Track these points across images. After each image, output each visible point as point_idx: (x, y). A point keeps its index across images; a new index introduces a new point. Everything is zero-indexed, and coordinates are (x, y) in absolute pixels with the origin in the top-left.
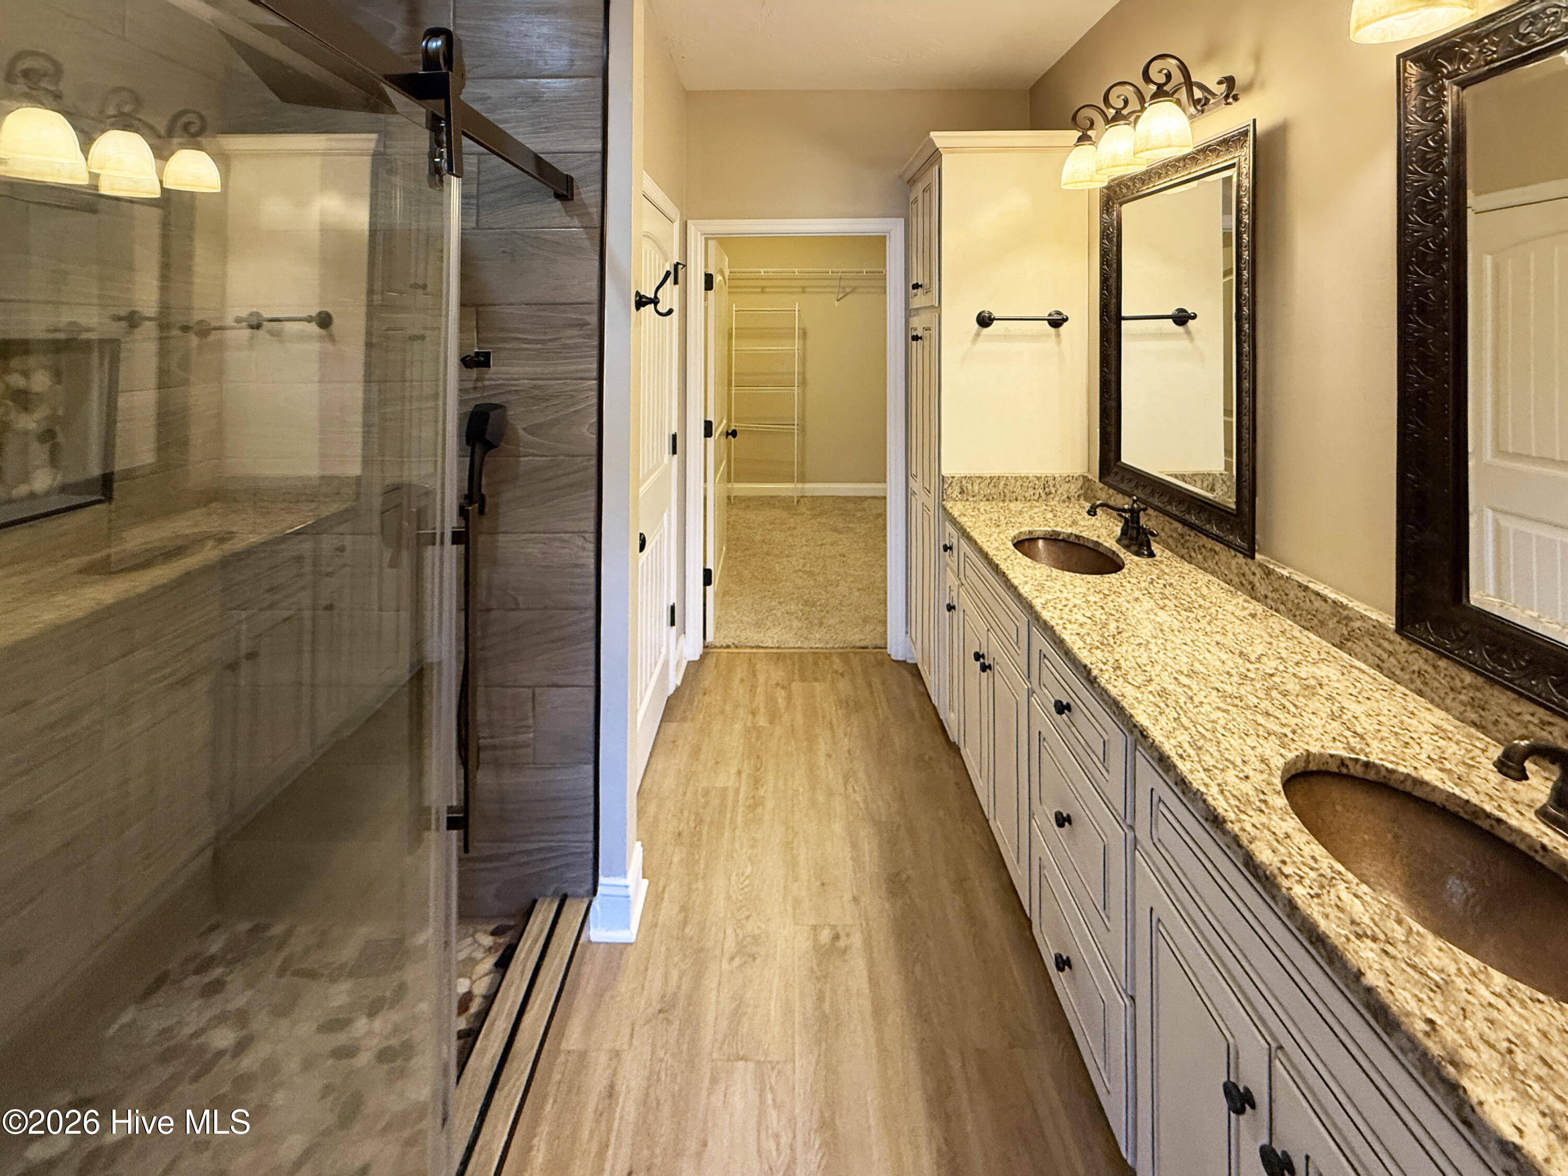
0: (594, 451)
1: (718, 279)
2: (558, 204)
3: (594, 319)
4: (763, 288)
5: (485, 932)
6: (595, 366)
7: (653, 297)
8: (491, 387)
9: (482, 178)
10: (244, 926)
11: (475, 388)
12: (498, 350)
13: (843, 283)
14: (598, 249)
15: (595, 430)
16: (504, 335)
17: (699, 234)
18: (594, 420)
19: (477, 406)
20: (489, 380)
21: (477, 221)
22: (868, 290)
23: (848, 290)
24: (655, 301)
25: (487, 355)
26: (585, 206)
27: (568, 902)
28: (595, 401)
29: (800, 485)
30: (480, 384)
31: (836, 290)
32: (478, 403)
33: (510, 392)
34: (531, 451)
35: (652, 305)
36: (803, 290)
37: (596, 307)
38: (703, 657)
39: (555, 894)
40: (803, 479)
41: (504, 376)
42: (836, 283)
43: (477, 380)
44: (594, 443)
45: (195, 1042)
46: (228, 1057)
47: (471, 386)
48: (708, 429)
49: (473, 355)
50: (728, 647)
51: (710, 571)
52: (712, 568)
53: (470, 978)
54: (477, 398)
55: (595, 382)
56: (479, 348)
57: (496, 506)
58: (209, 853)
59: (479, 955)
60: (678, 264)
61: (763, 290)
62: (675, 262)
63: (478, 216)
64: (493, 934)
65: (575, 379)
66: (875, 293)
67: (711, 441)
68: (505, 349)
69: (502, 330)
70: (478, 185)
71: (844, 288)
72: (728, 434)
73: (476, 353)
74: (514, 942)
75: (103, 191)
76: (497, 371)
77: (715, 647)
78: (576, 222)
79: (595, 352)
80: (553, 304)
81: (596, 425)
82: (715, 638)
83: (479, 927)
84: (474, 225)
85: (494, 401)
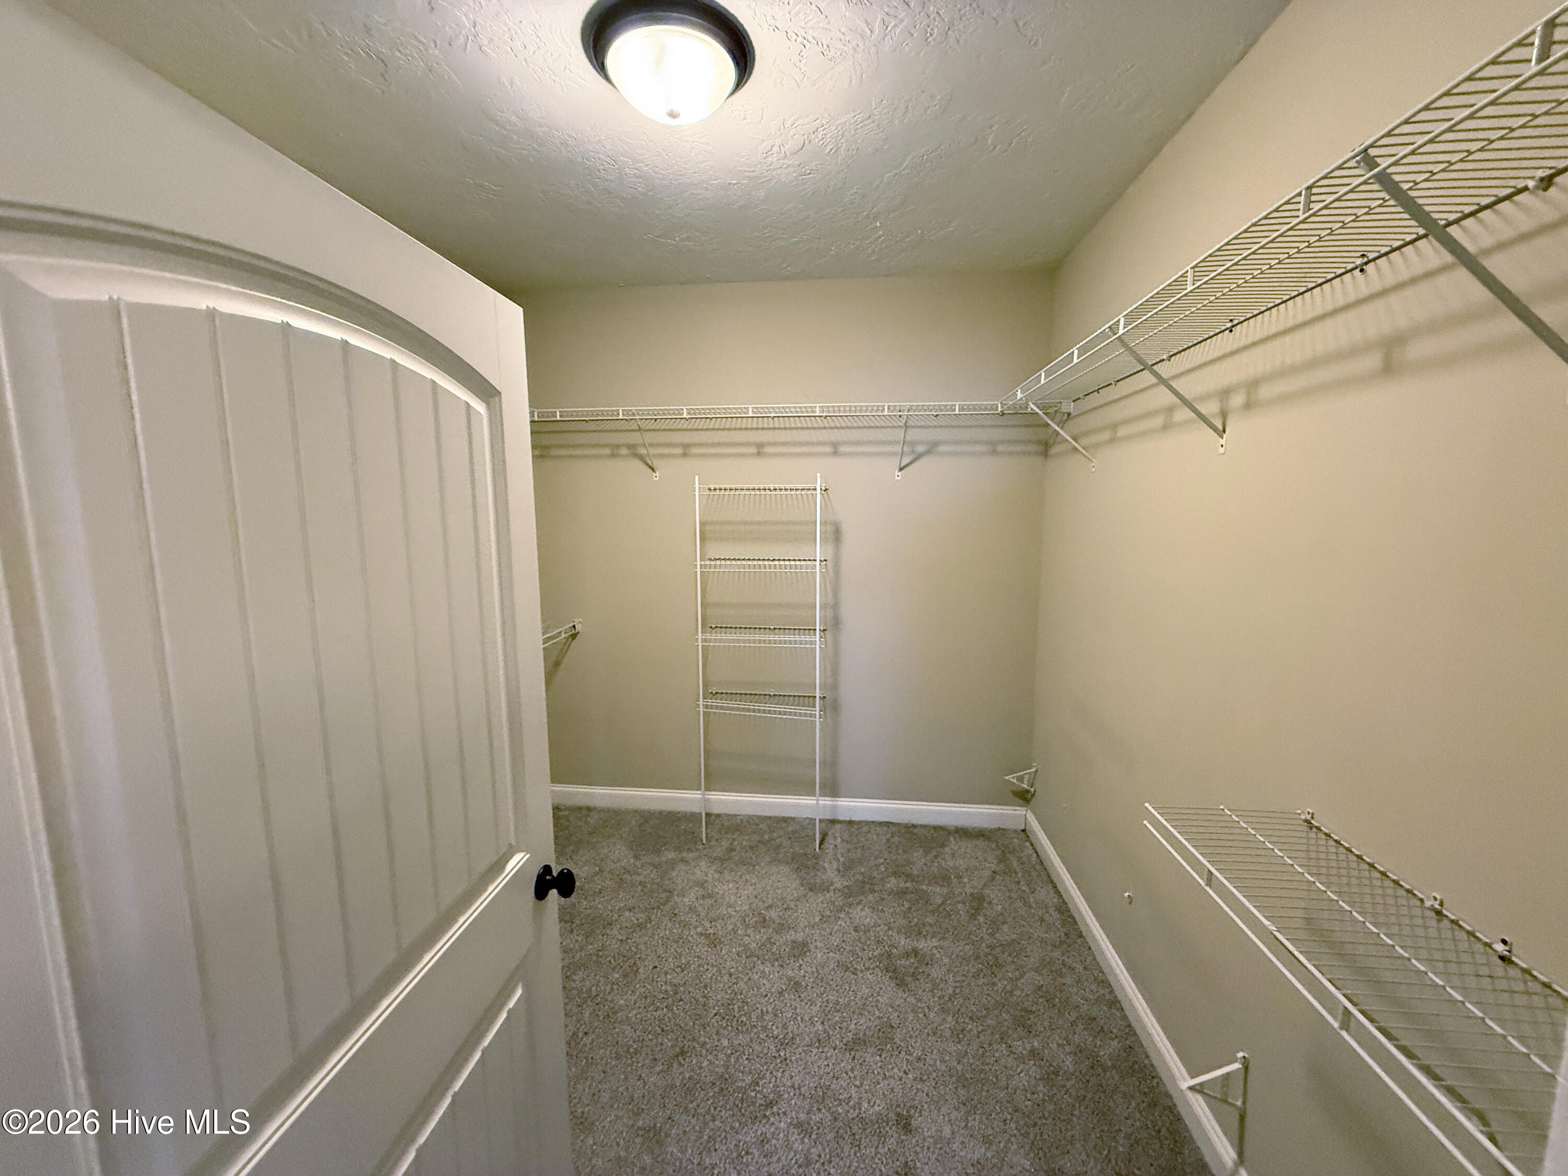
4: (760, 446)
13: (912, 435)
22: (959, 448)
23: (920, 449)
29: (826, 801)
31: (898, 449)
36: (836, 450)
40: (832, 789)
42: (900, 434)
61: (760, 450)
66: (973, 454)
71: (913, 444)
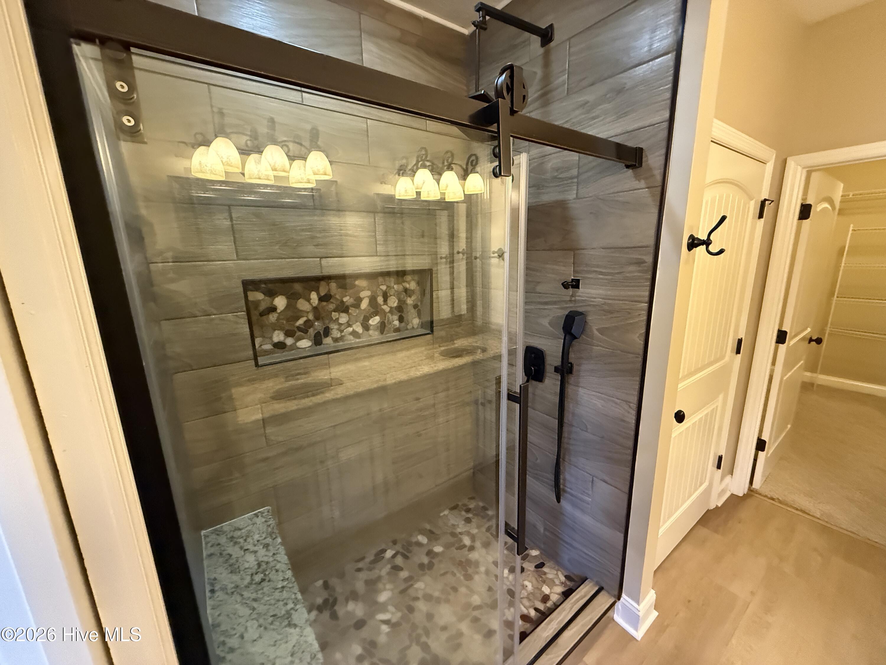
0: (641, 352)
1: (818, 208)
2: (630, 172)
3: (649, 259)
5: (562, 574)
6: (647, 293)
7: (705, 238)
8: (579, 301)
9: (581, 164)
10: (481, 504)
11: (570, 301)
12: (584, 278)
14: (658, 204)
15: (643, 338)
16: (589, 269)
17: (800, 168)
18: (643, 331)
19: (571, 311)
20: (579, 296)
21: (577, 194)
24: (707, 243)
25: (578, 281)
26: (650, 169)
27: (603, 593)
28: (645, 318)
30: (573, 299)
32: (572, 310)
33: (590, 305)
34: (600, 344)
35: (705, 246)
37: (652, 250)
38: (746, 497)
39: (597, 583)
41: (587, 295)
43: (572, 296)
44: (642, 346)
45: (460, 536)
46: (466, 549)
47: (568, 299)
48: (781, 337)
49: (570, 280)
50: (773, 499)
51: (764, 442)
52: (767, 441)
53: (551, 589)
54: (571, 307)
55: (646, 305)
56: (574, 277)
57: (579, 371)
58: (472, 471)
59: (557, 582)
60: (765, 200)
62: (763, 199)
63: (577, 190)
64: (566, 577)
65: (632, 302)
67: (782, 348)
68: (589, 278)
69: (587, 265)
70: (579, 168)
72: (811, 340)
73: (572, 279)
74: (574, 588)
75: (447, 200)
76: (583, 291)
77: (760, 494)
78: (643, 184)
79: (648, 283)
80: (621, 248)
81: (644, 335)
82: (761, 487)
83: (560, 569)
84: (575, 196)
85: (580, 310)
